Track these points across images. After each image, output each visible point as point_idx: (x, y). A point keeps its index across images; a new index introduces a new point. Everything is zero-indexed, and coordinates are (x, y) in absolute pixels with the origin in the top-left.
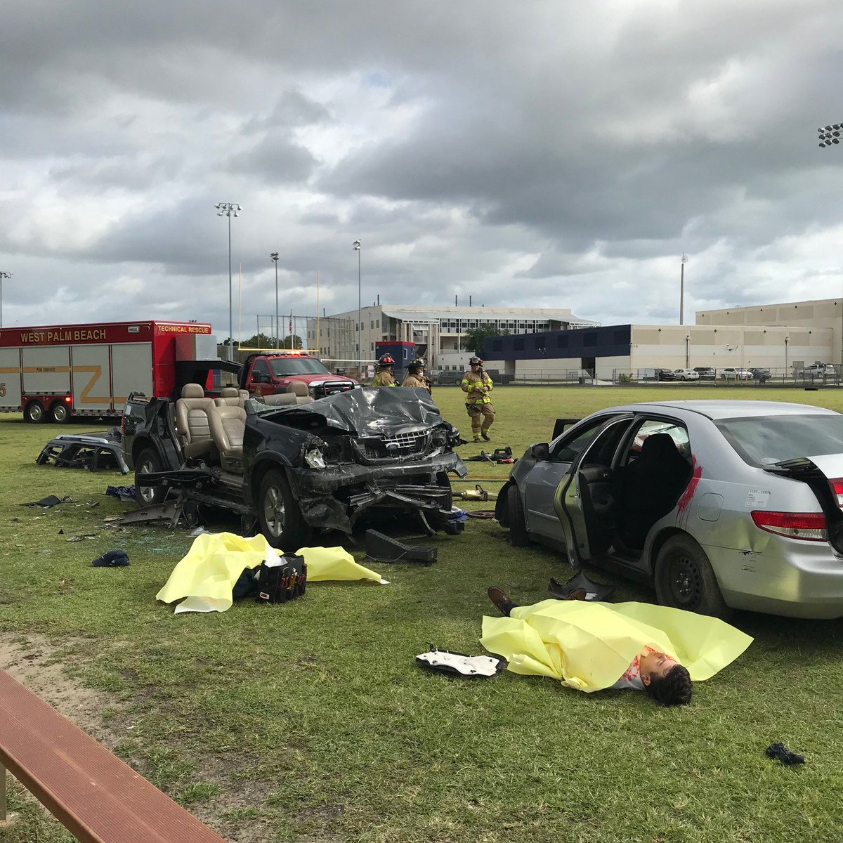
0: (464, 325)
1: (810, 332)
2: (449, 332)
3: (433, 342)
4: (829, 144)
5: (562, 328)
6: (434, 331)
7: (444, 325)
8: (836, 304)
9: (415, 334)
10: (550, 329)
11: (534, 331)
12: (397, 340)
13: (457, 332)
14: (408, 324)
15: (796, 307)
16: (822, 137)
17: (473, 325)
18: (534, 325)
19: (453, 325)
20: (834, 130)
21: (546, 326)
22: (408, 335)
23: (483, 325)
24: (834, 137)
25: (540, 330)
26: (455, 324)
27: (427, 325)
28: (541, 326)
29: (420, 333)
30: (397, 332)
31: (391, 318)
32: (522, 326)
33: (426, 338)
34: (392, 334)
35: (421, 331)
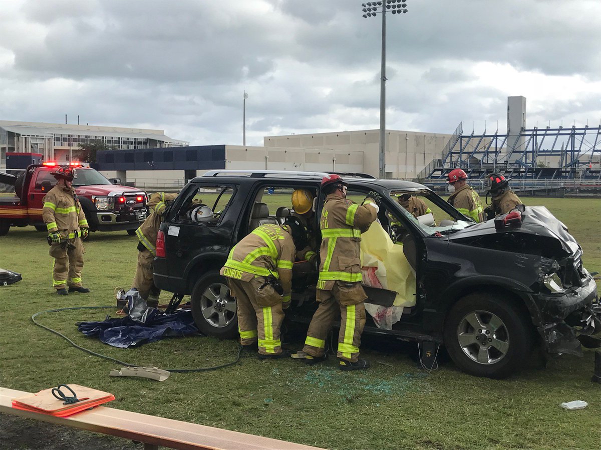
0: (75, 140)
1: (349, 154)
2: (62, 145)
3: (49, 153)
4: (370, 16)
5: (158, 146)
6: (50, 144)
7: (57, 139)
8: (365, 134)
9: (32, 147)
10: (148, 147)
11: (135, 147)
12: (15, 151)
13: (69, 145)
14: (26, 138)
15: (338, 135)
16: (364, 10)
17: (82, 140)
18: (135, 142)
19: (65, 140)
20: (373, 6)
21: (145, 143)
22: (26, 147)
23: (92, 141)
24: (373, 11)
25: (140, 147)
26: (68, 139)
27: (43, 139)
28: (140, 143)
29: (36, 146)
30: (15, 144)
31: (9, 132)
32: (125, 143)
33: (43, 150)
34: (10, 146)
35: (37, 144)
